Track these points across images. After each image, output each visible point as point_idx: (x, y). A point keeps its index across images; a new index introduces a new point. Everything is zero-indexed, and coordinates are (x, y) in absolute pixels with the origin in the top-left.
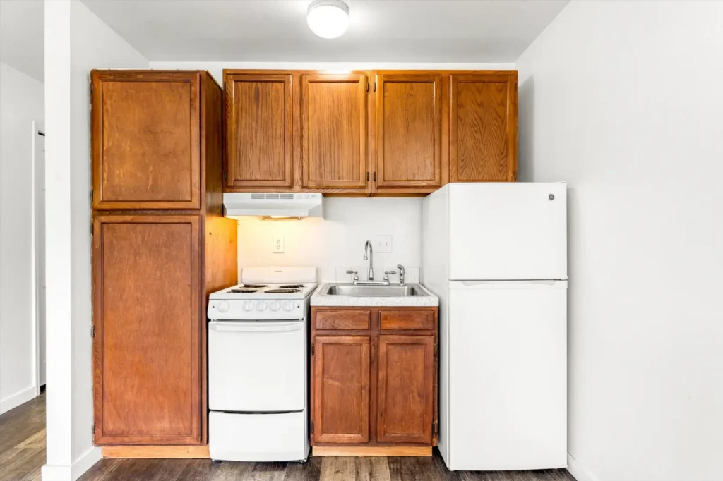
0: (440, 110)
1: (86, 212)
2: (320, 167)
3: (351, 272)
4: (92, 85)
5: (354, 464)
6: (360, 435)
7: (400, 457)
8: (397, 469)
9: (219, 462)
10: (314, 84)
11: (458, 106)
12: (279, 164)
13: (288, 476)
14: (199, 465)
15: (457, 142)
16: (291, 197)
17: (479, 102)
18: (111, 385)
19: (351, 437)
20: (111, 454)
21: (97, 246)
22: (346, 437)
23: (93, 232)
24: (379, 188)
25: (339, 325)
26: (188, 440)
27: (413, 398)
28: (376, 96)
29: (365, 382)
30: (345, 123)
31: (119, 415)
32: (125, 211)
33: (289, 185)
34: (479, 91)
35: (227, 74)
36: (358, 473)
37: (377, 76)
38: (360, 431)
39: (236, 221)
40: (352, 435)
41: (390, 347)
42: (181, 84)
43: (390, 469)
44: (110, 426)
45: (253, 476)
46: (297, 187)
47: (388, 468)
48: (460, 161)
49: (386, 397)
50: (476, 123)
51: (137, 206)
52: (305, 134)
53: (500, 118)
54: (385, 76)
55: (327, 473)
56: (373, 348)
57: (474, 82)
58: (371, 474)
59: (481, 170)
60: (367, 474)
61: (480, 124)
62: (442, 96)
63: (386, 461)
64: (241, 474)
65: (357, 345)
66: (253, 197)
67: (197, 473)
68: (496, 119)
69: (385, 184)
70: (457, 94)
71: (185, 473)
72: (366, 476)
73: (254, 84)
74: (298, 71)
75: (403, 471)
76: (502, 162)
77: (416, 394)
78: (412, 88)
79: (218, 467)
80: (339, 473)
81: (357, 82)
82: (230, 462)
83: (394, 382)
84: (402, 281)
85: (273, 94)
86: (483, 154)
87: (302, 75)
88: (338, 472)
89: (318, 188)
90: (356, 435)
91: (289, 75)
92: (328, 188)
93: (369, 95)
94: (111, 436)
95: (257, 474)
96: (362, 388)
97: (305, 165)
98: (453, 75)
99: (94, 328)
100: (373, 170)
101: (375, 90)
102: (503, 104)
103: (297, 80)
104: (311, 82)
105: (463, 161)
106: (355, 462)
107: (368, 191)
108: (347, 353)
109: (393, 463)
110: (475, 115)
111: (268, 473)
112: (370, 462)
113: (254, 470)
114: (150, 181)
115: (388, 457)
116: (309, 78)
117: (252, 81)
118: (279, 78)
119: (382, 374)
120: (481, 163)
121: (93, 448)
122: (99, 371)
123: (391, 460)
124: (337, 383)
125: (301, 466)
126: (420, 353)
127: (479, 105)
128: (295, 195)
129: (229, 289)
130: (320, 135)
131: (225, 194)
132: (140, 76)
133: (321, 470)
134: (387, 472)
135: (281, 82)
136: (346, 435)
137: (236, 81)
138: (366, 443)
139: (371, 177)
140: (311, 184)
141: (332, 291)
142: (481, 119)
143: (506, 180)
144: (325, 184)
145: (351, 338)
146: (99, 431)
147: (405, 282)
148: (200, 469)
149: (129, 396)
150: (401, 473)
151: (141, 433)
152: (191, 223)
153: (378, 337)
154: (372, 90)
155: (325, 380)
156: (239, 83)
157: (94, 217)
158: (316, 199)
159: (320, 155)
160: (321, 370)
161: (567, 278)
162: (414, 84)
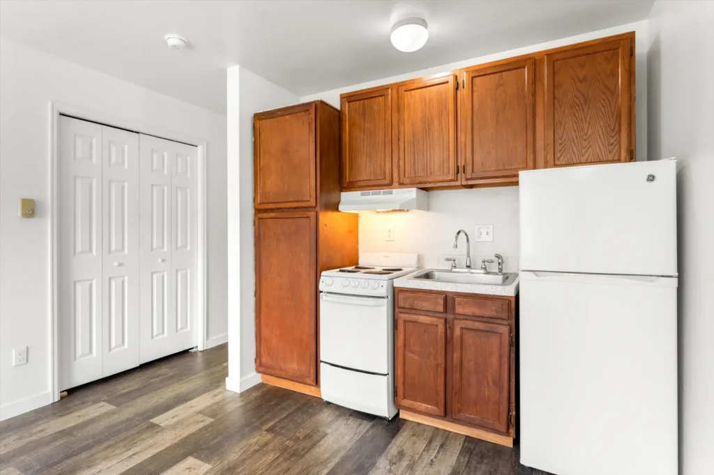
0: (534, 94)
1: (251, 211)
2: (414, 165)
3: (450, 260)
4: (254, 124)
5: (431, 433)
6: (436, 408)
7: (479, 440)
8: (470, 448)
9: (329, 403)
10: (409, 92)
11: (554, 86)
12: (380, 165)
13: (373, 426)
14: (315, 401)
15: (554, 125)
16: (391, 193)
17: (581, 78)
18: (265, 332)
19: (428, 408)
20: (267, 381)
21: (257, 234)
22: (424, 406)
23: (254, 225)
24: (467, 179)
25: (418, 306)
26: (308, 381)
27: (488, 383)
28: (464, 93)
29: (441, 360)
30: (436, 122)
31: (269, 354)
32: (272, 210)
33: (388, 182)
34: (582, 66)
35: (343, 97)
36: (430, 442)
37: (465, 73)
38: (436, 405)
39: (357, 214)
40: (429, 406)
41: (464, 331)
42: (303, 113)
43: (463, 446)
44: (264, 360)
45: (347, 419)
46: (395, 184)
47: (461, 445)
48: (557, 144)
49: (461, 378)
50: (578, 102)
51: (278, 206)
52: (402, 138)
53: (609, 89)
54: (473, 71)
55: (405, 434)
56: (448, 330)
57: (575, 57)
58: (442, 446)
59: (583, 151)
60: (439, 444)
61: (583, 101)
62: (535, 80)
63: (463, 439)
64: (340, 416)
65: (433, 325)
66: (362, 195)
67: (312, 406)
68: (604, 93)
69: (474, 176)
70: (554, 73)
71: (305, 404)
72: (436, 446)
73: (362, 101)
74: (396, 84)
75: (474, 452)
76: (612, 141)
77: (490, 381)
78: (501, 78)
79: (327, 407)
80: (415, 437)
81: (447, 82)
82: (336, 405)
83: (469, 365)
84: (501, 270)
85: (375, 107)
86: (586, 134)
87: (398, 86)
88: (415, 435)
89: (412, 184)
90: (433, 407)
91: (388, 88)
92: (420, 183)
93: (459, 93)
94: (264, 367)
95: (351, 419)
96: (437, 366)
97: (401, 163)
98: (547, 55)
99: (256, 292)
100: (463, 164)
101: (464, 87)
102: (614, 74)
103: (395, 91)
104: (406, 91)
105: (561, 144)
106: (433, 433)
107: (458, 183)
108: (425, 331)
109: (469, 442)
110: (576, 93)
111: (359, 420)
112: (447, 435)
113: (351, 415)
114: (286, 189)
115: (467, 436)
116: (404, 88)
117: (360, 100)
118: (380, 92)
119: (456, 355)
120: (585, 144)
121: (255, 373)
122: (258, 321)
123: (468, 439)
124: (416, 358)
125: (386, 422)
126: (494, 340)
127: (581, 81)
128: (394, 191)
129: (338, 270)
130: (414, 136)
131: (342, 193)
132: (280, 113)
133: (401, 430)
134: (459, 448)
135: (382, 96)
136: (424, 405)
137: (349, 102)
138: (441, 416)
139: (461, 170)
140: (407, 181)
141: (428, 276)
142: (583, 95)
143: (619, 161)
144: (419, 180)
145: (428, 318)
146: (258, 362)
147: (504, 271)
148: (315, 404)
149: (274, 341)
150: (471, 453)
151: (281, 370)
152: (309, 217)
153: (453, 321)
154: (462, 87)
155: (406, 352)
156: (352, 103)
157: (255, 214)
158: (411, 193)
159: (414, 154)
160: (402, 344)
161: (677, 274)
162: (503, 73)
